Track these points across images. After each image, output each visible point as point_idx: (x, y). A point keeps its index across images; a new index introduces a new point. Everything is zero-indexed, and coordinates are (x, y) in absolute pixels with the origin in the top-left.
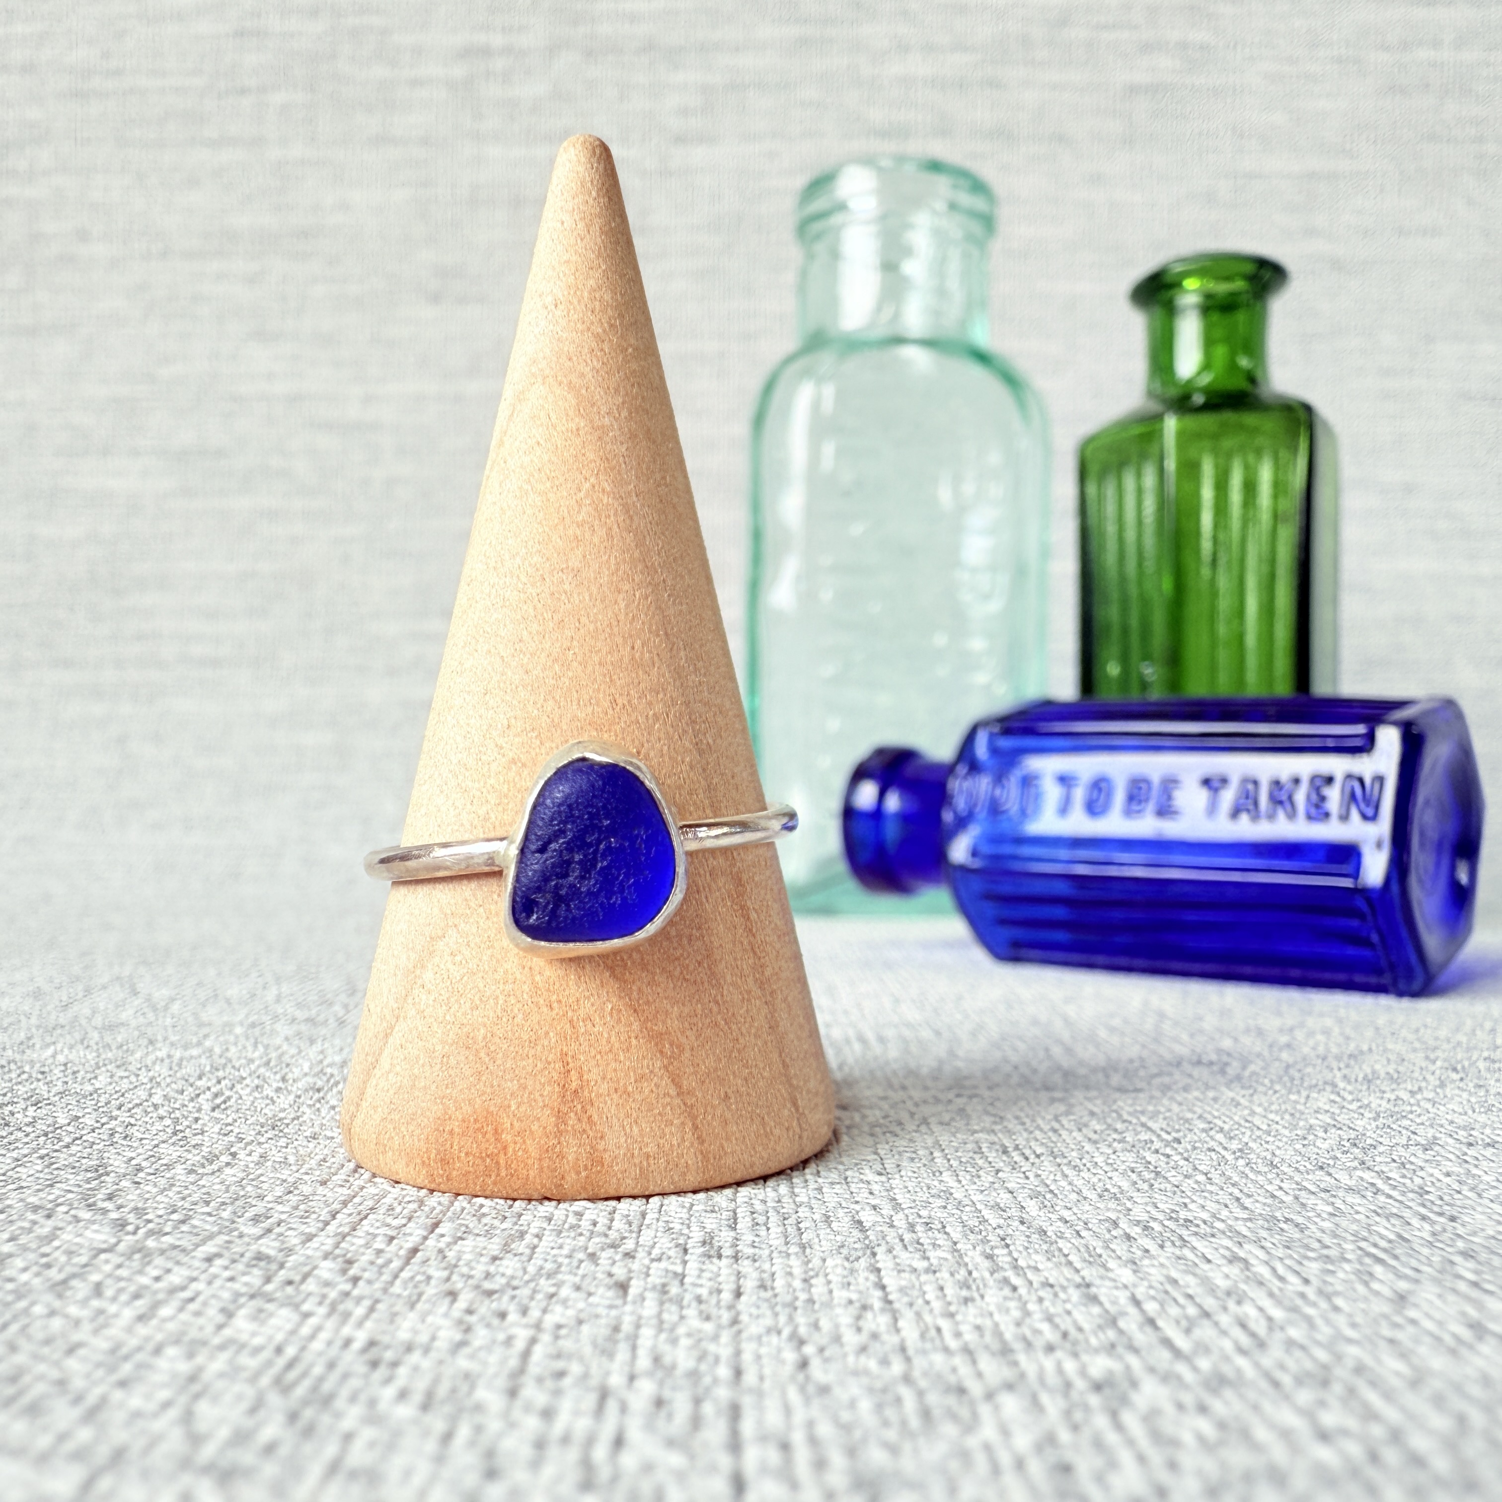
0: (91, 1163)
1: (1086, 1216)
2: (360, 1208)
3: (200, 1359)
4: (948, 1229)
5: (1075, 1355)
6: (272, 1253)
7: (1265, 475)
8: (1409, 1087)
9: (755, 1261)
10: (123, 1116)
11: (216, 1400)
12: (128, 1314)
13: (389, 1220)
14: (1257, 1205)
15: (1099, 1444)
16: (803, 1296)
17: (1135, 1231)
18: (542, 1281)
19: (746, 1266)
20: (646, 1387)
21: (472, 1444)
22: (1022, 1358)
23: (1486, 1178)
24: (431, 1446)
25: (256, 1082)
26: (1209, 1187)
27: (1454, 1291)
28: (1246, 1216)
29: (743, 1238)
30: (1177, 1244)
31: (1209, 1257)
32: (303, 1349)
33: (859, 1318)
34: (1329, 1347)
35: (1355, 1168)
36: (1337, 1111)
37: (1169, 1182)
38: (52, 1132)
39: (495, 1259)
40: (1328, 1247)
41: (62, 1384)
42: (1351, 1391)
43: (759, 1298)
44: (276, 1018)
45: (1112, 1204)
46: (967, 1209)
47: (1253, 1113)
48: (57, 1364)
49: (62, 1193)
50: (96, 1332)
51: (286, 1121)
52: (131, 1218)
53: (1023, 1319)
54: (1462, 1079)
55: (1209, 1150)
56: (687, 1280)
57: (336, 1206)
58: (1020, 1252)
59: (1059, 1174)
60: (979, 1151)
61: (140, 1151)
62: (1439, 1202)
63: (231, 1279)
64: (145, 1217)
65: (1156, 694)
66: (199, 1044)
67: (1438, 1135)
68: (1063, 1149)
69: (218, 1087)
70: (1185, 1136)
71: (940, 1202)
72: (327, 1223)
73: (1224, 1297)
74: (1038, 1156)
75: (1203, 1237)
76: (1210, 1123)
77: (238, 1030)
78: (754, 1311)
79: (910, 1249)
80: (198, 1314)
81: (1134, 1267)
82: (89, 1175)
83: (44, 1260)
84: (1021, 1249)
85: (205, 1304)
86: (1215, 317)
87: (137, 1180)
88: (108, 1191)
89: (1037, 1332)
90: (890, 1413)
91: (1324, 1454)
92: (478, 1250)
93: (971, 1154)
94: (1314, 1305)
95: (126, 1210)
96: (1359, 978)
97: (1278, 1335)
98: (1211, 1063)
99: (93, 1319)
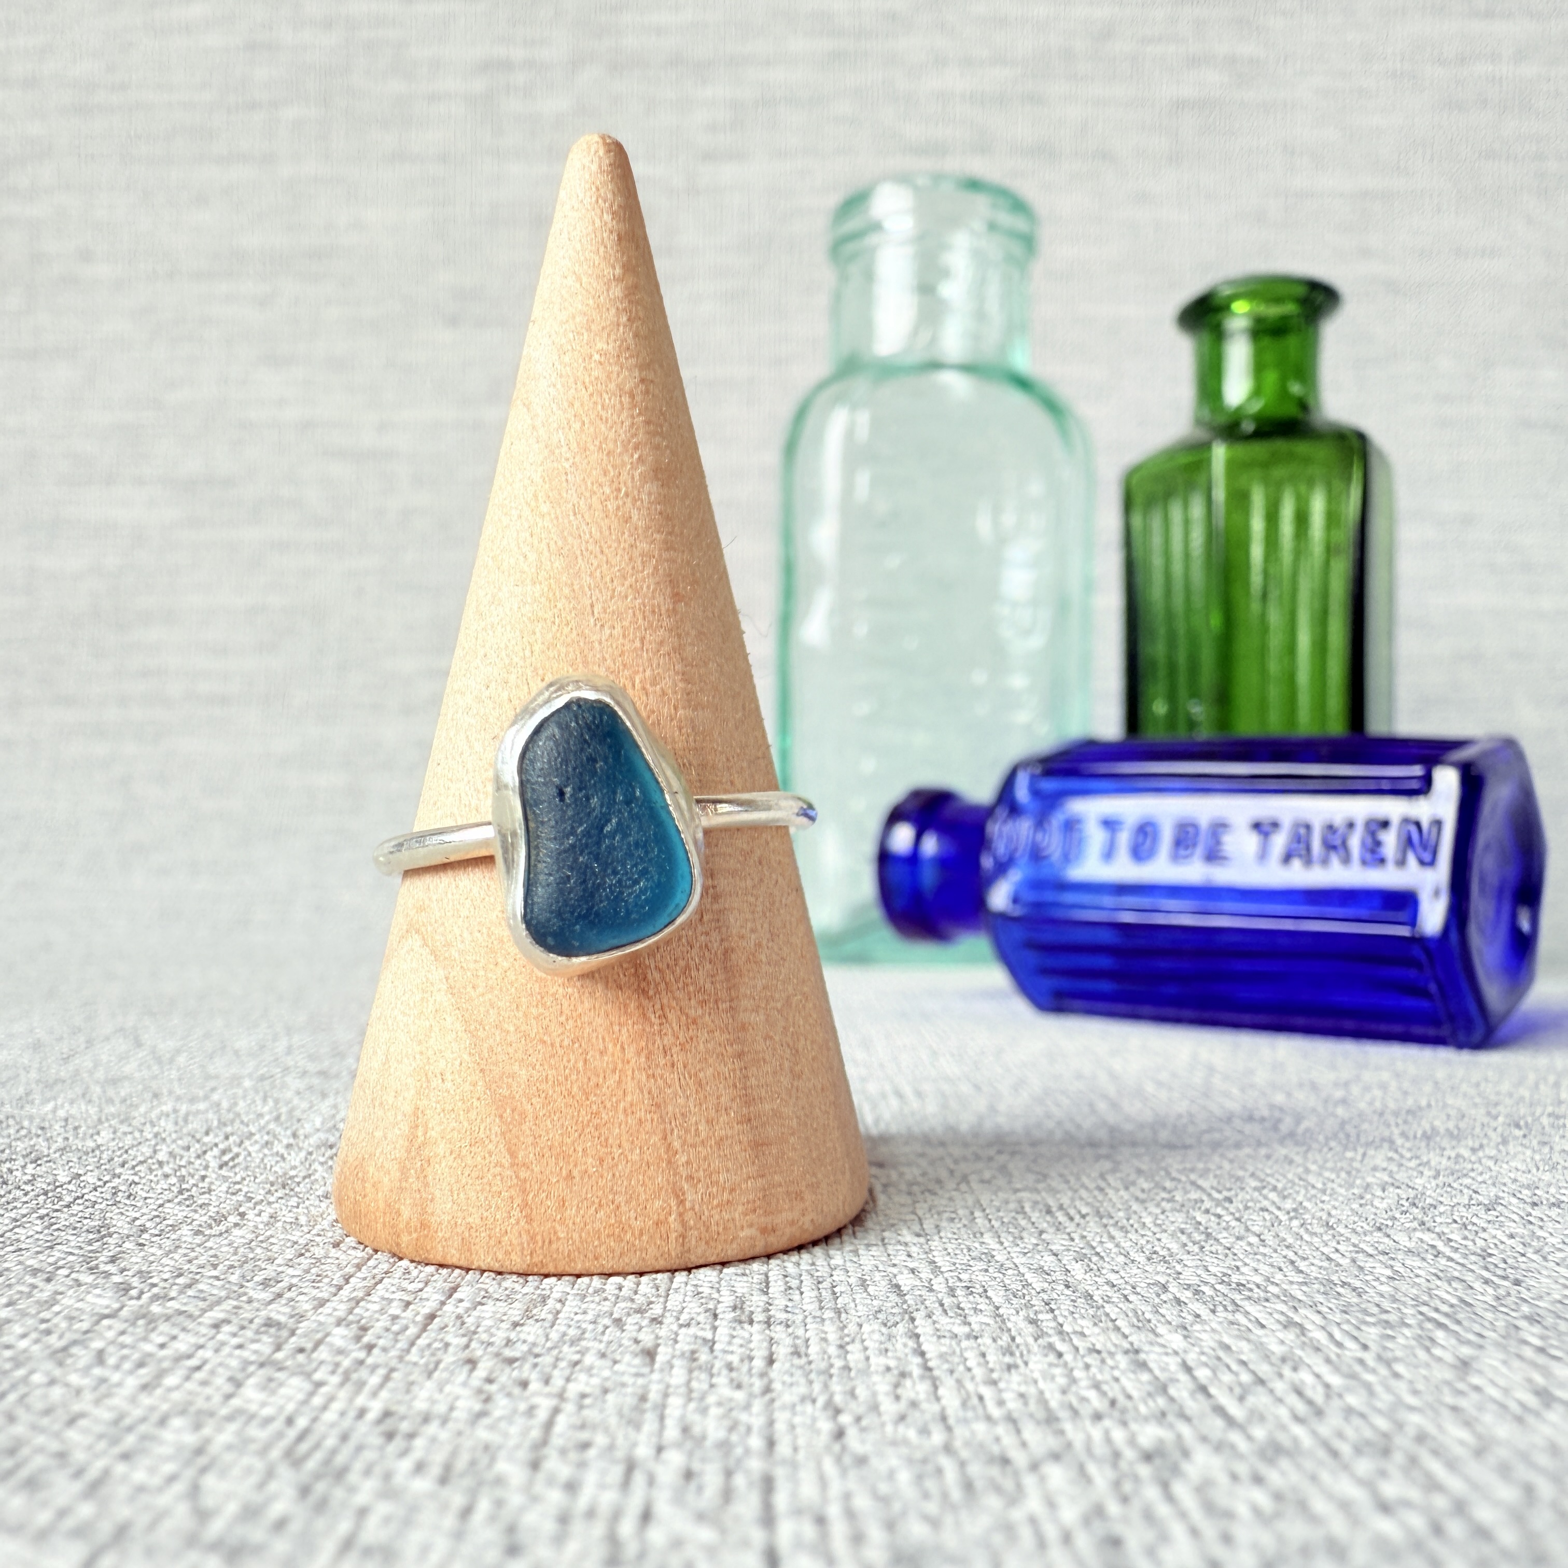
0: (93, 1224)
1: (1134, 1279)
2: (375, 1271)
3: (207, 1431)
4: (989, 1293)
5: (1124, 1424)
6: (283, 1319)
7: (1318, 506)
8: (1470, 1143)
9: (788, 1326)
10: (127, 1175)
11: (223, 1473)
12: (132, 1382)
13: (405, 1284)
14: (1313, 1268)
15: (1149, 1516)
16: (839, 1363)
17: (1186, 1295)
18: (566, 1348)
19: (778, 1332)
20: (675, 1459)
21: (492, 1519)
22: (1068, 1427)
23: (1551, 1240)
24: (449, 1522)
25: (266, 1138)
26: (1262, 1249)
27: (1520, 1357)
28: (1301, 1280)
29: (776, 1302)
30: (1230, 1308)
31: (1263, 1322)
32: (315, 1420)
33: (897, 1386)
34: (1390, 1414)
35: (1415, 1229)
36: (1395, 1169)
37: (1221, 1244)
38: (52, 1191)
39: (516, 1325)
40: (1387, 1312)
41: (62, 1456)
42: (1413, 1461)
43: (792, 1365)
44: (286, 1070)
45: (1161, 1268)
46: (1010, 1272)
47: (1307, 1171)
48: (57, 1435)
49: (63, 1256)
50: (97, 1402)
51: (297, 1180)
52: (135, 1282)
53: (1069, 1386)
54: (1525, 1136)
55: (1262, 1209)
56: (717, 1347)
57: (350, 1269)
58: (1065, 1317)
59: (1105, 1236)
60: (1021, 1211)
61: (144, 1210)
62: (1503, 1265)
63: (240, 1347)
64: (150, 1281)
65: (1205, 733)
66: (206, 1097)
67: (1501, 1194)
68: (1110, 1209)
69: (226, 1143)
70: (1237, 1195)
71: (981, 1265)
72: (340, 1288)
73: (1279, 1363)
74: (1083, 1217)
75: (1257, 1301)
76: (1262, 1181)
77: (247, 1083)
78: (787, 1378)
79: (951, 1314)
80: (204, 1383)
81: (1185, 1333)
82: (91, 1236)
83: (44, 1326)
84: (1066, 1313)
85: (212, 1372)
86: (1266, 341)
87: (141, 1241)
88: (111, 1254)
89: (1084, 1399)
90: (930, 1484)
91: (1386, 1526)
92: (498, 1316)
93: (1013, 1214)
94: (1374, 1371)
95: (130, 1273)
96: (1418, 1030)
97: (1336, 1403)
98: (1263, 1119)
99: (95, 1389)
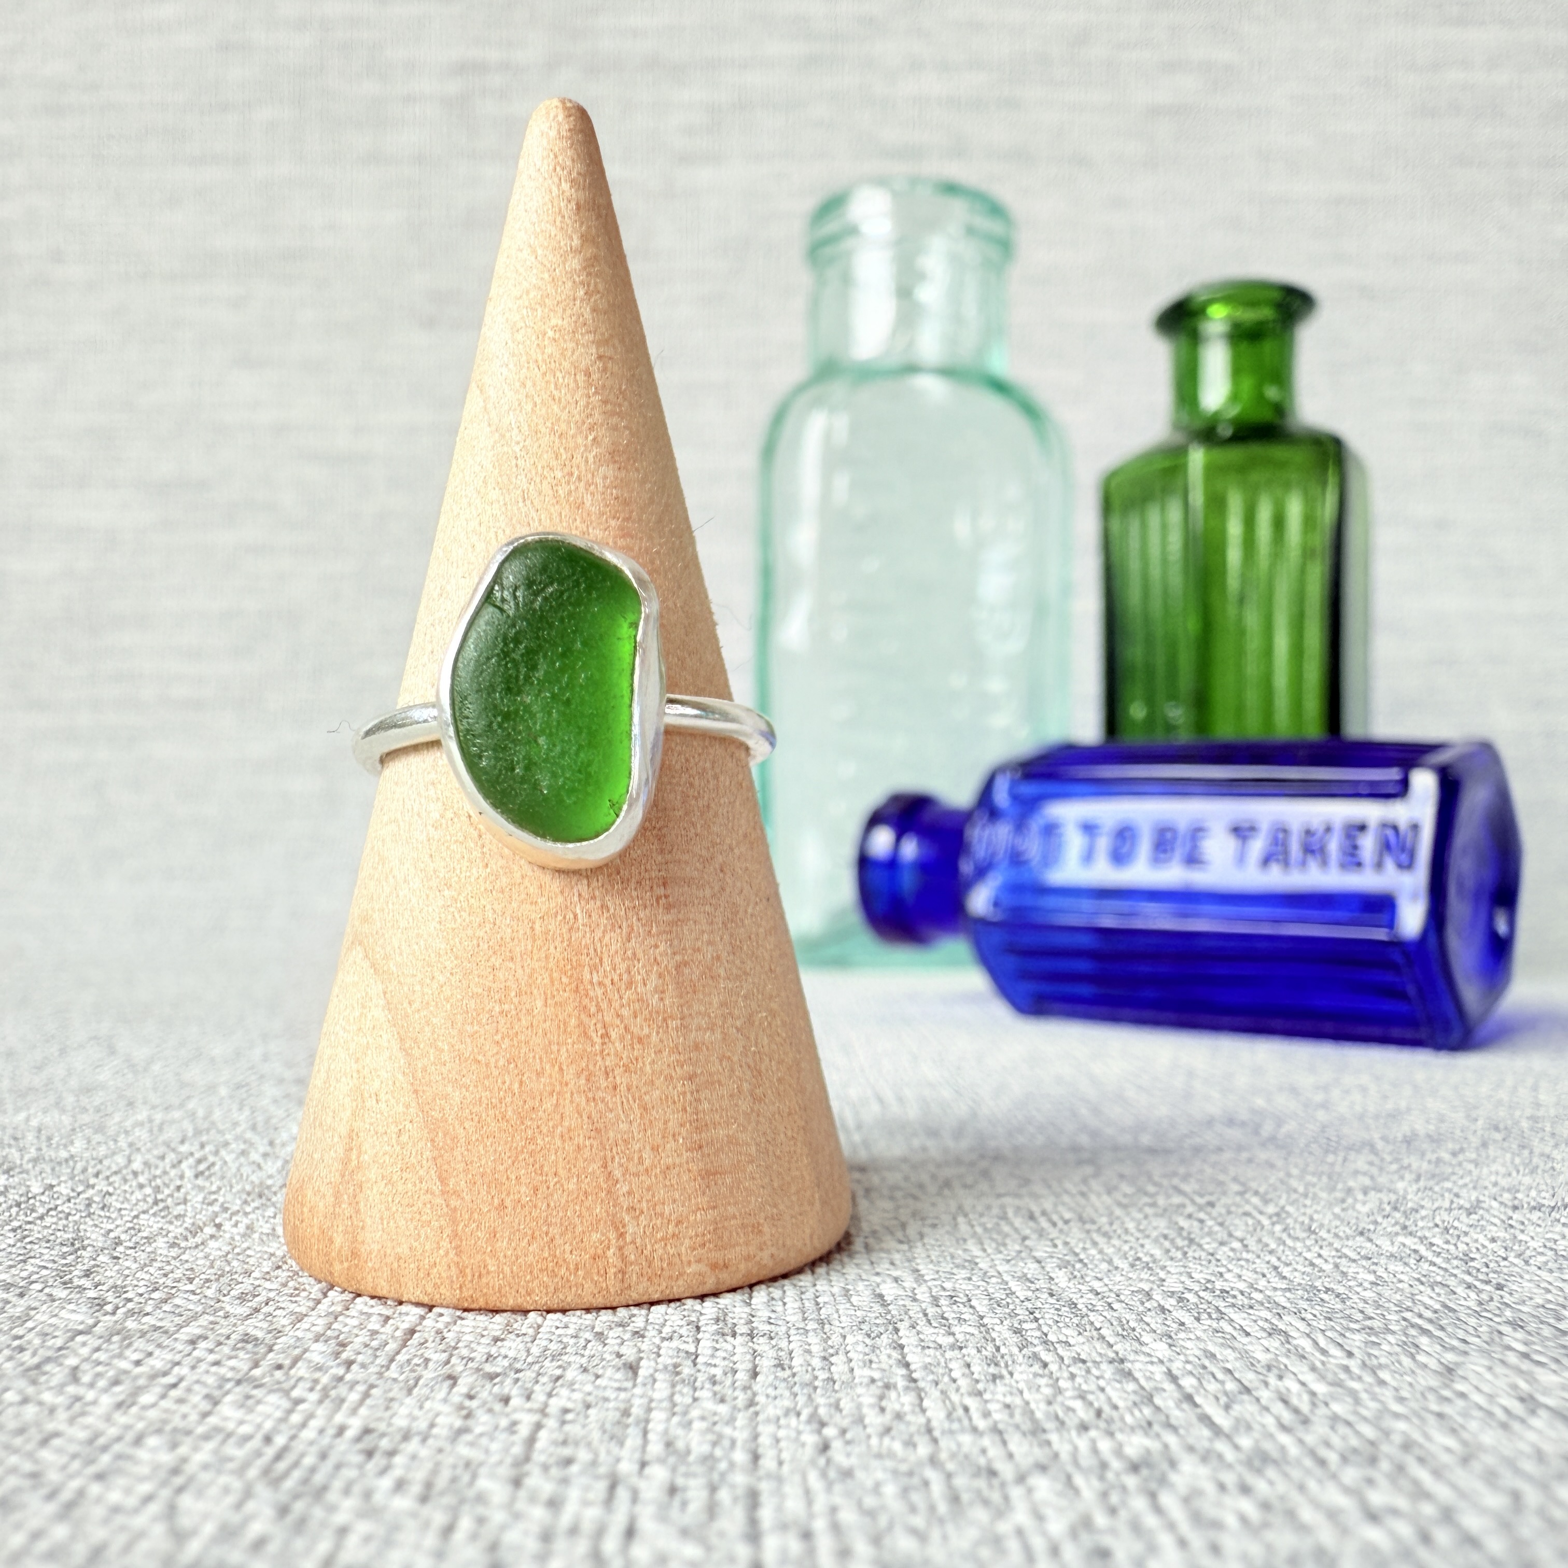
0: (66, 1236)
1: (1118, 1287)
3: (183, 1450)
4: (973, 1303)
5: (1111, 1434)
6: (260, 1334)
7: (1295, 509)
8: (1450, 1146)
9: (771, 1338)
10: (102, 1185)
11: (200, 1494)
12: (107, 1401)
14: (1296, 1274)
15: (1136, 1527)
16: (822, 1375)
17: (1170, 1303)
18: (547, 1363)
19: (762, 1345)
20: (659, 1474)
21: (474, 1537)
22: (1054, 1437)
23: (1532, 1244)
24: (430, 1540)
25: (242, 1146)
26: (1245, 1255)
27: (1503, 1362)
28: (1284, 1286)
29: (759, 1314)
30: (1214, 1316)
31: (1248, 1330)
32: (293, 1438)
33: (882, 1397)
34: (1375, 1422)
35: (1397, 1234)
36: (1376, 1173)
37: (1203, 1250)
38: (25, 1203)
39: (496, 1340)
40: (1371, 1318)
41: (36, 1477)
42: (1400, 1468)
43: (776, 1377)
44: (262, 1077)
45: (1145, 1275)
46: (994, 1280)
47: (1289, 1175)
48: (30, 1456)
49: (36, 1269)
50: (72, 1421)
51: (274, 1189)
52: (110, 1296)
53: (1055, 1396)
54: (1504, 1139)
55: (1245, 1214)
56: (700, 1360)
58: (1050, 1326)
59: (1088, 1242)
60: (1004, 1217)
61: (119, 1222)
62: (1484, 1270)
63: (217, 1363)
64: (125, 1296)
65: (1184, 736)
66: (182, 1106)
67: (1482, 1198)
68: (1093, 1214)
69: (202, 1152)
70: (1219, 1199)
71: (964, 1273)
72: (318, 1302)
73: (1265, 1372)
74: (1066, 1222)
75: (1241, 1308)
76: (1244, 1185)
77: (223, 1091)
78: (771, 1391)
79: (935, 1324)
80: (181, 1401)
81: (1169, 1341)
82: (65, 1249)
83: (16, 1343)
84: (1050, 1322)
85: (189, 1390)
86: (1244, 346)
87: (116, 1254)
88: (85, 1268)
89: (1070, 1409)
90: (917, 1498)
91: (1374, 1534)
92: (479, 1330)
93: (995, 1220)
94: (1360, 1378)
95: (105, 1288)
96: (1396, 1032)
97: (1322, 1411)
98: (1243, 1124)
99: (69, 1407)
